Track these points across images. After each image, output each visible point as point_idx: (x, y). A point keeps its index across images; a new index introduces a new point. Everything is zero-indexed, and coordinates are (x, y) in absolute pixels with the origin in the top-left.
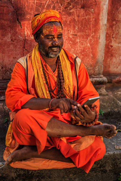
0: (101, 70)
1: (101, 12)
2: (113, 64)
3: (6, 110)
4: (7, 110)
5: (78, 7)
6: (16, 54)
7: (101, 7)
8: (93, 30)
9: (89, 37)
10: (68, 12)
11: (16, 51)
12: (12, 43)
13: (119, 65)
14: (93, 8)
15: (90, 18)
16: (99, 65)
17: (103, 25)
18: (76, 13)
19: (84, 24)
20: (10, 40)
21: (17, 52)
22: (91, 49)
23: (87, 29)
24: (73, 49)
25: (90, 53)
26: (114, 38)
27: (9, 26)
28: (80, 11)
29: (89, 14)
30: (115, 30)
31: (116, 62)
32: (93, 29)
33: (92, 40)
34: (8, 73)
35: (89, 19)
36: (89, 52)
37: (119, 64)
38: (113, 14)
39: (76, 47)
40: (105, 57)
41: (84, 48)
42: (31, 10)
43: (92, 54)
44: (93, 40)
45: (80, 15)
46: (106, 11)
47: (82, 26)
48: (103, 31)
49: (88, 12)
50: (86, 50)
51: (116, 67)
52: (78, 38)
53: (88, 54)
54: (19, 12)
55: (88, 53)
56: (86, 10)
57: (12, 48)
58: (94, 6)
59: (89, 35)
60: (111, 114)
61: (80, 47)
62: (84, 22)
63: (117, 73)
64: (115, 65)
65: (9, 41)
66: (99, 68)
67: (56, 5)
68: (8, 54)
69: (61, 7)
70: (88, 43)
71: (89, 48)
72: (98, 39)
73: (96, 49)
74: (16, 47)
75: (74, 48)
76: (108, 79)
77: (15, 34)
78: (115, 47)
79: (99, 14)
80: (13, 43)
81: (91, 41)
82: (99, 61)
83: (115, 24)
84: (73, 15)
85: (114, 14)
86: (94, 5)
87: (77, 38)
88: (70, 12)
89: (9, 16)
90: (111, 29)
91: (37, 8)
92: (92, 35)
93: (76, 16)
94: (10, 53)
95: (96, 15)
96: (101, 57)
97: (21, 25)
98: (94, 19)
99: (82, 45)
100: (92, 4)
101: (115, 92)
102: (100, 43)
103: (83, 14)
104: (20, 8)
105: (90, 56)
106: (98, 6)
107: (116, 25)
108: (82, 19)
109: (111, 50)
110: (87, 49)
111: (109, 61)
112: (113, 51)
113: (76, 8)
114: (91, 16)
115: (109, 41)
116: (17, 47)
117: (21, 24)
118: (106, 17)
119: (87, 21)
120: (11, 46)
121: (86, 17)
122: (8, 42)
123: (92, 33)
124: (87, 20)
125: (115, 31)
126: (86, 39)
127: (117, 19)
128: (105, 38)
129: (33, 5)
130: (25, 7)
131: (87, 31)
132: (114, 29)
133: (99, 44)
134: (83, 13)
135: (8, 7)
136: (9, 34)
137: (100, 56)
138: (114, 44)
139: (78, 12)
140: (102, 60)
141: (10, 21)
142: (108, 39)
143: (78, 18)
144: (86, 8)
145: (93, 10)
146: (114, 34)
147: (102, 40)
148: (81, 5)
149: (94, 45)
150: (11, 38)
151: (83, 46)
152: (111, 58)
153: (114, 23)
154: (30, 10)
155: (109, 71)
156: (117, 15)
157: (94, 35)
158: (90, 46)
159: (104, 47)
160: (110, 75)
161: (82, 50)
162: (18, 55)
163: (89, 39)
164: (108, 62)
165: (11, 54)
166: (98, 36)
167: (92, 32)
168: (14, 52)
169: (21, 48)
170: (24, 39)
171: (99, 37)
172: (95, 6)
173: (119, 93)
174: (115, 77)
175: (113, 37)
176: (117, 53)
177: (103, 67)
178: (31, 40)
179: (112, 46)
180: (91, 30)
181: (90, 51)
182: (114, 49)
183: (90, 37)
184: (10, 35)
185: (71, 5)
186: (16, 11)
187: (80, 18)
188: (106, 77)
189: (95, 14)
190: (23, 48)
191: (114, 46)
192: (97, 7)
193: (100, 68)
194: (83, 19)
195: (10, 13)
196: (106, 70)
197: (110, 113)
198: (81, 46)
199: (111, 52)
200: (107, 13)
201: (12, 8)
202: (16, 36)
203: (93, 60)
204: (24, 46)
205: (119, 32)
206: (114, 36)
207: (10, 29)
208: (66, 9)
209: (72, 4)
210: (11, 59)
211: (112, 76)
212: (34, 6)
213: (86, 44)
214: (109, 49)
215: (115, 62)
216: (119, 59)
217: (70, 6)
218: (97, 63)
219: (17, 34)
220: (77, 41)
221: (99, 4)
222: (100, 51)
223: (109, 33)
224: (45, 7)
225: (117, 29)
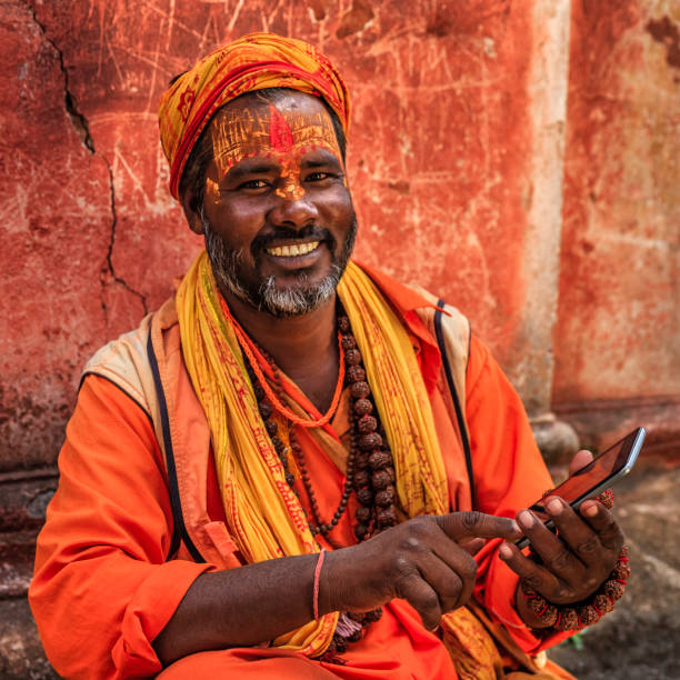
0: (544, 380)
1: (535, 54)
2: (597, 344)
3: (12, 658)
4: (20, 663)
5: (409, 26)
6: (59, 311)
7: (534, 26)
8: (494, 153)
9: (474, 195)
10: (357, 56)
11: (60, 292)
12: (36, 246)
13: (628, 353)
14: (494, 32)
15: (478, 90)
16: (531, 357)
17: (550, 127)
18: (398, 63)
19: (443, 125)
20: (25, 227)
21: (66, 297)
22: (484, 264)
23: (460, 154)
24: (389, 267)
25: (479, 287)
26: (601, 197)
27: (20, 144)
28: (422, 54)
29: (473, 70)
30: (601, 155)
31: (613, 338)
32: (496, 152)
33: (489, 211)
34: (13, 425)
35: (473, 94)
36: (476, 280)
37: (630, 343)
38: (588, 68)
39: (404, 254)
40: (558, 311)
41: (449, 260)
42: (147, 48)
43: (494, 293)
44: (496, 214)
45: (423, 74)
46: (563, 52)
47: (436, 136)
48: (547, 163)
49: (464, 58)
50: (462, 274)
51: (614, 364)
52: (413, 207)
53: (469, 292)
54: (76, 58)
55: (471, 287)
56: (455, 44)
57: (34, 272)
58: (494, 19)
59: (471, 188)
60: (622, 637)
61: (427, 255)
62: (444, 114)
63: (623, 395)
64: (608, 354)
65: (16, 230)
66: (530, 372)
67: (288, 17)
68: (13, 309)
69: (318, 26)
70: (467, 232)
71: (476, 262)
72: (524, 205)
73: (512, 264)
74: (58, 264)
75: (395, 263)
76: (578, 433)
77: (53, 188)
78: (606, 249)
79: (521, 68)
80: (44, 240)
81: (486, 221)
82: (531, 331)
83: (604, 124)
84: (383, 71)
85: (595, 67)
86: (498, 14)
87: (410, 201)
88: (367, 54)
89: (19, 85)
90: (581, 150)
91: (182, 31)
92: (488, 185)
93: (399, 79)
94: (26, 303)
95: (508, 71)
96: (544, 310)
97: (88, 137)
98: (497, 97)
99: (439, 241)
100: (486, 13)
101: (620, 505)
102: (532, 227)
103: (441, 64)
104: (84, 33)
105: (481, 306)
106: (519, 21)
107: (610, 127)
108: (436, 94)
109: (586, 270)
110: (463, 266)
111: (579, 330)
112: (596, 276)
113: (403, 35)
114: (480, 79)
115: (574, 217)
116: (65, 267)
117: (92, 131)
119: (462, 110)
120: (33, 262)
121: (458, 86)
122: (14, 237)
123: (491, 176)
124: (462, 101)
125: (605, 158)
126: (459, 209)
127: (610, 96)
128: (559, 202)
129: (159, 17)
130: (115, 29)
131: (460, 163)
132: (596, 148)
133: (530, 234)
134: (437, 61)
135: (14, 30)
136: (19, 187)
137: (535, 305)
138: (602, 235)
139: (410, 55)
140: (549, 325)
141: (21, 113)
142: (570, 207)
143: (411, 90)
144: (457, 32)
145: (489, 42)
146: (597, 176)
147: (545, 212)
148: (428, 18)
149: (503, 242)
150: (29, 212)
151: (443, 249)
152: (585, 314)
153: (598, 114)
154: (140, 45)
155: (577, 387)
156: (610, 71)
157: (501, 187)
158: (480, 249)
159: (558, 250)
160: (585, 410)
161: (440, 272)
162: (74, 312)
163: (473, 205)
164: (570, 338)
165: (33, 311)
166: (520, 189)
167: (487, 167)
168: (51, 296)
169: (90, 272)
170: (111, 216)
172: (503, 21)
173: (643, 509)
174: (613, 417)
175: (593, 197)
176: (616, 285)
177: (552, 363)
178: (146, 225)
179: (588, 247)
180: (481, 155)
181: (481, 276)
182: (601, 262)
183: (481, 197)
184: (21, 196)
185: (371, 16)
186: (61, 54)
187: (422, 88)
188: (569, 422)
189: (501, 70)
190: (104, 271)
191: (599, 247)
192: (514, 27)
193: (535, 370)
194: (439, 97)
195: (26, 65)
196: (563, 383)
197: (615, 630)
198: (433, 250)
199: (585, 279)
200: (566, 57)
201: (36, 35)
202: (59, 202)
203: (498, 330)
204: (108, 258)
205: (621, 169)
206: (598, 189)
207: (23, 161)
208: (349, 40)
209: (376, 11)
210: (33, 339)
211: (597, 415)
212: (166, 26)
213: (458, 238)
214: (575, 261)
215: (606, 337)
216: (630, 320)
217: (369, 24)
218: (520, 342)
219: (65, 190)
220: (407, 219)
221: (524, 12)
222: (536, 274)
223: (573, 174)
224: (231, 27)
225: (614, 148)
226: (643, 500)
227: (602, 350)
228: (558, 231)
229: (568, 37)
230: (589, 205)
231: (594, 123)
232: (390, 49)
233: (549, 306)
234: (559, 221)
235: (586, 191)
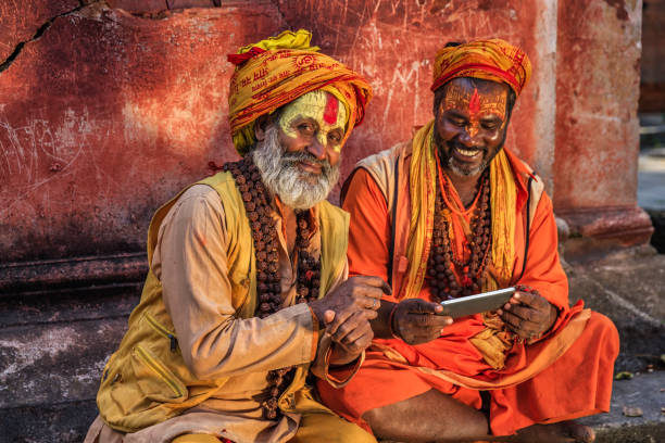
1: (538, 17)
2: (580, 176)
5: (469, 5)
7: (538, 1)
10: (442, 22)
13: (599, 181)
14: (515, 6)
17: (548, 56)
18: (463, 25)
25: (510, 143)
26: (580, 93)
28: (476, 19)
29: (504, 26)
30: (579, 70)
31: (590, 173)
36: (509, 139)
37: (600, 175)
38: (570, 22)
40: (556, 157)
42: (334, 23)
43: (519, 147)
45: (477, 30)
46: (553, 15)
48: (546, 76)
49: (499, 21)
51: (591, 186)
56: (494, 14)
63: (597, 205)
64: (587, 181)
67: (405, 3)
69: (421, 8)
72: (534, 98)
73: (528, 130)
76: (570, 226)
78: (584, 122)
79: (531, 25)
82: (540, 167)
83: (581, 53)
84: (455, 29)
85: (575, 21)
88: (447, 21)
90: (568, 67)
91: (351, 13)
93: (464, 33)
95: (524, 27)
96: (547, 155)
98: (518, 41)
101: (594, 267)
102: (540, 111)
103: (487, 25)
104: (303, 16)
107: (584, 54)
109: (573, 134)
111: (569, 168)
112: (579, 137)
113: (466, 10)
114: (508, 31)
115: (564, 105)
118: (554, 31)
125: (582, 72)
127: (584, 37)
128: (554, 97)
129: (340, 7)
130: (318, 14)
132: (576, 66)
133: (538, 114)
134: (484, 23)
135: (268, 16)
137: (541, 152)
138: (582, 115)
139: (470, 20)
140: (550, 164)
142: (561, 99)
143: (471, 38)
144: (495, 7)
145: (513, 12)
146: (578, 82)
147: (546, 102)
148: (479, 0)
149: (523, 118)
152: (573, 159)
153: (577, 48)
154: (330, 22)
155: (570, 200)
156: (584, 24)
159: (554, 122)
160: (574, 213)
164: (564, 172)
166: (532, 90)
171: (535, 92)
173: (608, 268)
174: (591, 217)
175: (575, 93)
176: (591, 142)
177: (552, 185)
179: (573, 121)
181: (512, 137)
182: (581, 130)
185: (449, 1)
188: (564, 219)
189: (520, 26)
191: (580, 121)
192: (526, 3)
196: (561, 198)
199: (573, 139)
200: (556, 18)
201: (280, 18)
205: (592, 77)
206: (578, 89)
208: (437, 14)
211: (582, 216)
212: (343, 11)
214: (566, 129)
215: (586, 172)
216: (599, 161)
217: (448, 5)
222: (542, 136)
223: (563, 81)
224: (376, 10)
225: (587, 66)
226: (609, 264)
227: (584, 179)
228: (554, 113)
229: (556, 8)
230: (574, 98)
231: (575, 52)
232: (459, 17)
233: (550, 153)
234: (555, 106)
235: (572, 90)
